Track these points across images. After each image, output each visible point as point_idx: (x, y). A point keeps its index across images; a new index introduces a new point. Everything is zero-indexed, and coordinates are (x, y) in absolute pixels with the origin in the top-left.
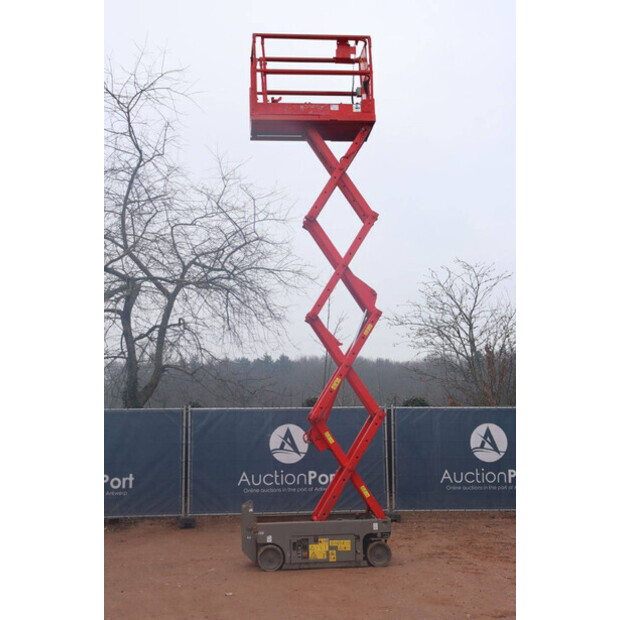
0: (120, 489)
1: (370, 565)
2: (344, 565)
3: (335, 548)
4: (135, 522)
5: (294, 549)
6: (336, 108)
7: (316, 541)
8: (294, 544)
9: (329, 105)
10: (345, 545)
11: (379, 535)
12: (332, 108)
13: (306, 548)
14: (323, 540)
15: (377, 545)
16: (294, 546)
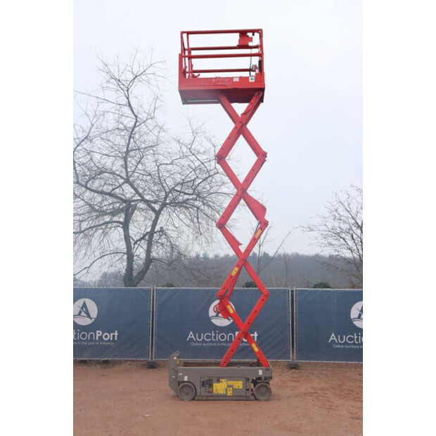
0: (109, 341)
1: (256, 399)
2: (238, 398)
3: (232, 386)
4: (121, 362)
5: (203, 386)
6: (238, 80)
7: (218, 381)
8: (203, 382)
9: (232, 78)
10: (239, 385)
11: (263, 379)
12: (235, 80)
13: (211, 386)
14: (223, 380)
15: (262, 386)
16: (203, 384)
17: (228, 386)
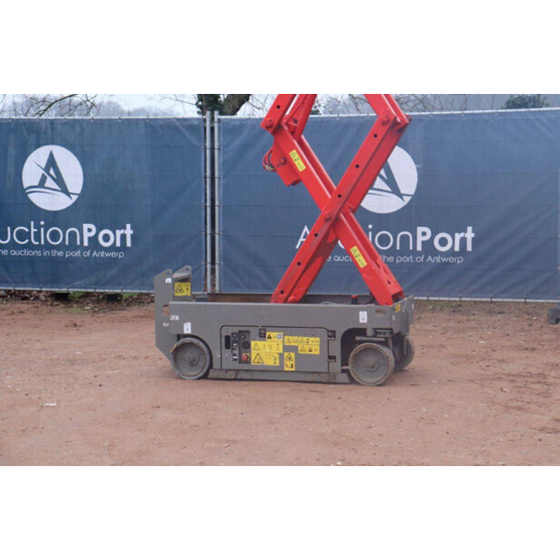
0: (113, 248)
1: (352, 381)
2: (310, 378)
3: (294, 349)
5: (228, 346)
7: (262, 336)
8: (227, 338)
10: (311, 345)
13: (247, 346)
14: (273, 334)
15: (366, 349)
16: (228, 343)
17: (286, 349)
